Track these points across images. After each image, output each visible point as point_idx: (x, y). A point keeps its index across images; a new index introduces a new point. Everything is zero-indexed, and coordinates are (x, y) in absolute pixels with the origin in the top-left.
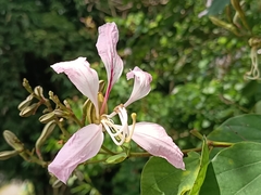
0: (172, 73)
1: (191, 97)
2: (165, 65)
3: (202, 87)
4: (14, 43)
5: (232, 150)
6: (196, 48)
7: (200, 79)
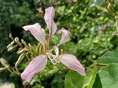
0: (79, 33)
1: (87, 44)
2: (75, 30)
3: (92, 40)
4: (6, 20)
5: (108, 67)
6: (90, 22)
7: (91, 36)
